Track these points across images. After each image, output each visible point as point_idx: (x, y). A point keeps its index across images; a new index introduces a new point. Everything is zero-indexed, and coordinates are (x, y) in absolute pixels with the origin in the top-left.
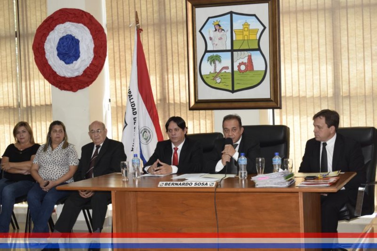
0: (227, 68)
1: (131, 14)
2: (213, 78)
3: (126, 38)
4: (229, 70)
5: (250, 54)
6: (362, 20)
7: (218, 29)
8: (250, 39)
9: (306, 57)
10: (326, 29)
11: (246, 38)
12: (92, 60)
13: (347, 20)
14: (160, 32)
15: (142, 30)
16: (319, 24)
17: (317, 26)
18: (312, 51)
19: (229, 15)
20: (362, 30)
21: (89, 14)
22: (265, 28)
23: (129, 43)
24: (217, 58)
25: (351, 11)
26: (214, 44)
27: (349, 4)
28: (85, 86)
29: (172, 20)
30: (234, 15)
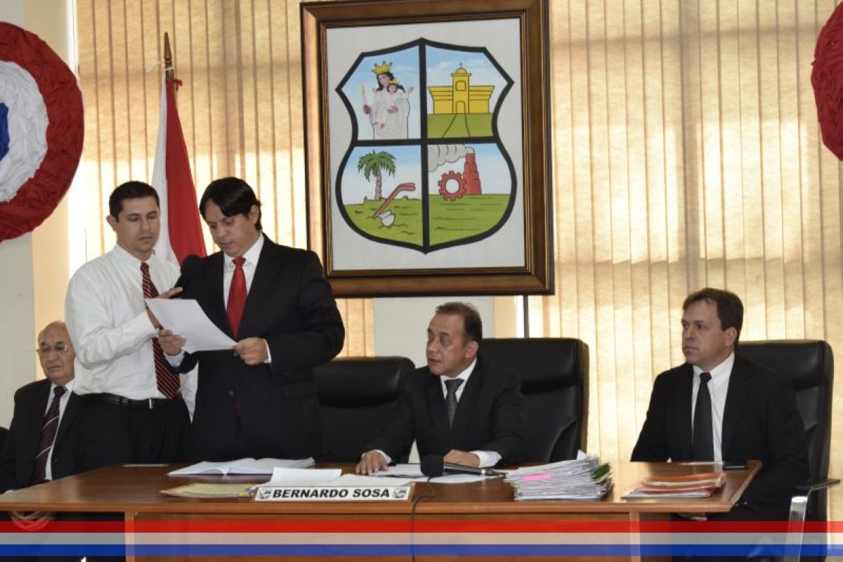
0: (410, 187)
1: (146, 40)
2: (373, 213)
3: (131, 103)
4: (417, 194)
5: (471, 151)
6: (756, 69)
7: (385, 85)
8: (471, 111)
9: (614, 161)
10: (666, 91)
11: (461, 109)
12: (41, 160)
13: (719, 67)
14: (226, 90)
15: (179, 83)
16: (647, 77)
17: (641, 81)
18: (628, 146)
19: (417, 48)
20: (756, 95)
21: (35, 37)
22: (510, 83)
23: (141, 117)
24: (384, 161)
25: (728, 44)
26: (376, 123)
27: (724, 26)
28: (20, 229)
29: (258, 57)
30: (428, 48)
